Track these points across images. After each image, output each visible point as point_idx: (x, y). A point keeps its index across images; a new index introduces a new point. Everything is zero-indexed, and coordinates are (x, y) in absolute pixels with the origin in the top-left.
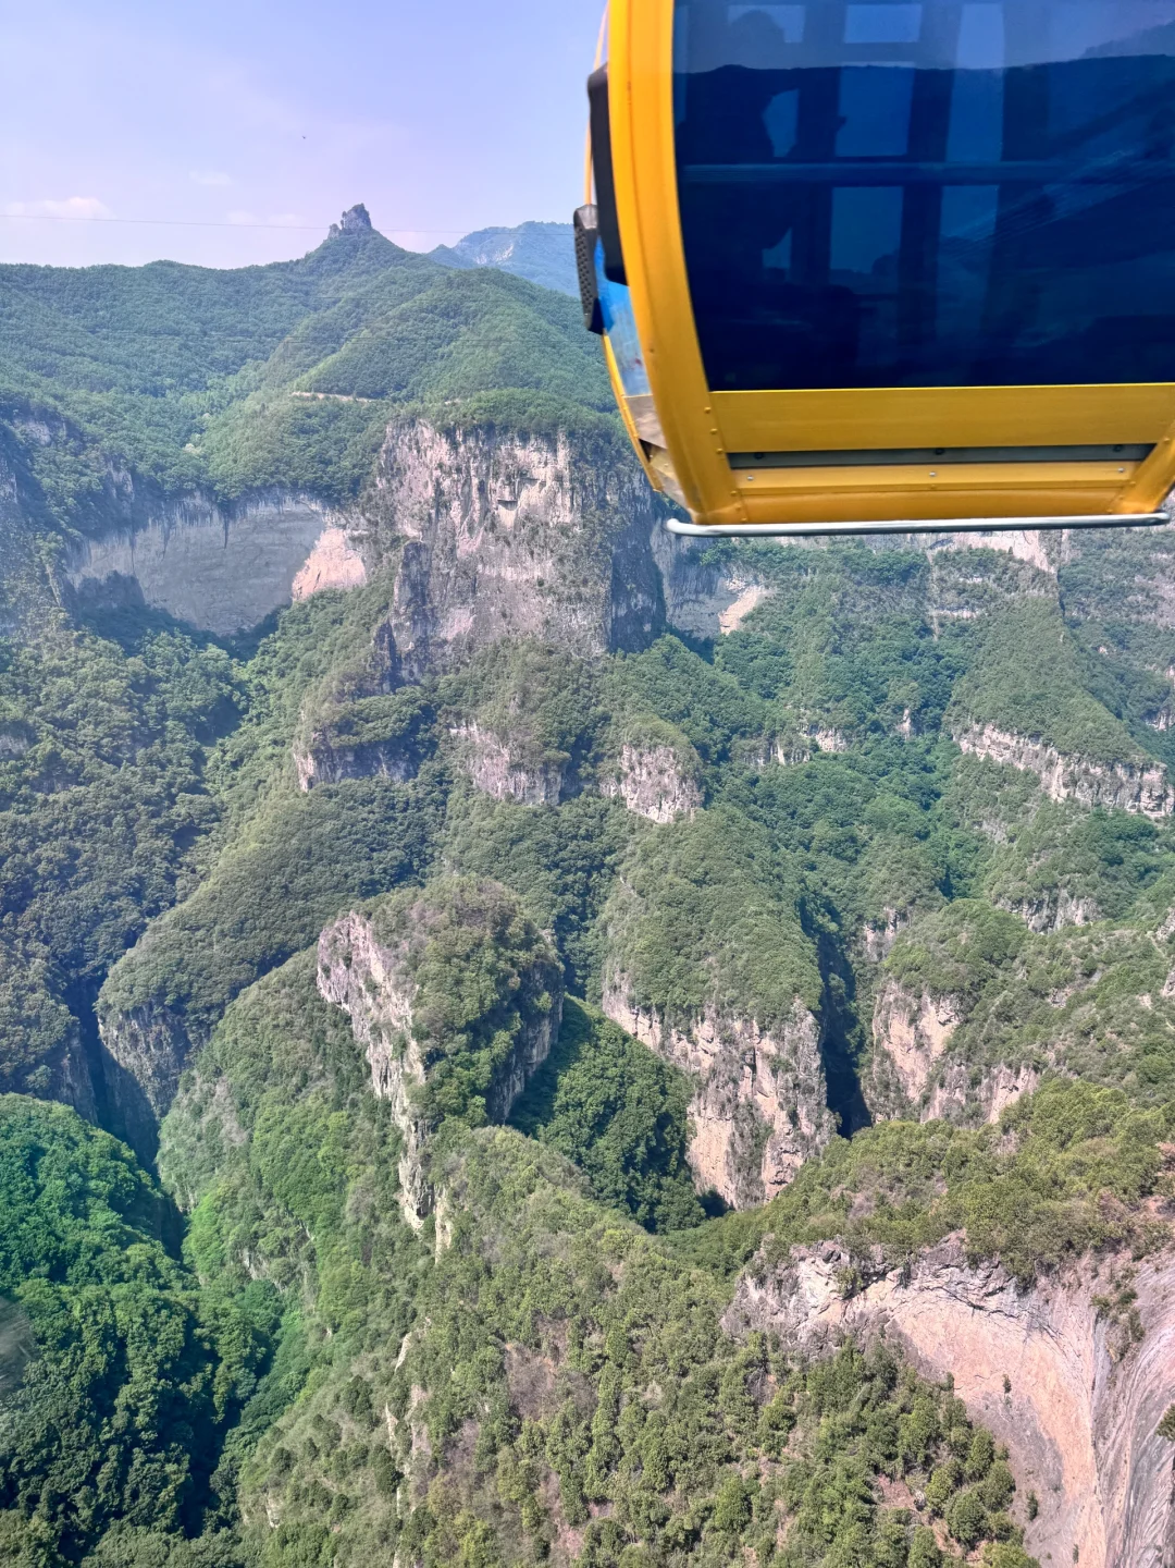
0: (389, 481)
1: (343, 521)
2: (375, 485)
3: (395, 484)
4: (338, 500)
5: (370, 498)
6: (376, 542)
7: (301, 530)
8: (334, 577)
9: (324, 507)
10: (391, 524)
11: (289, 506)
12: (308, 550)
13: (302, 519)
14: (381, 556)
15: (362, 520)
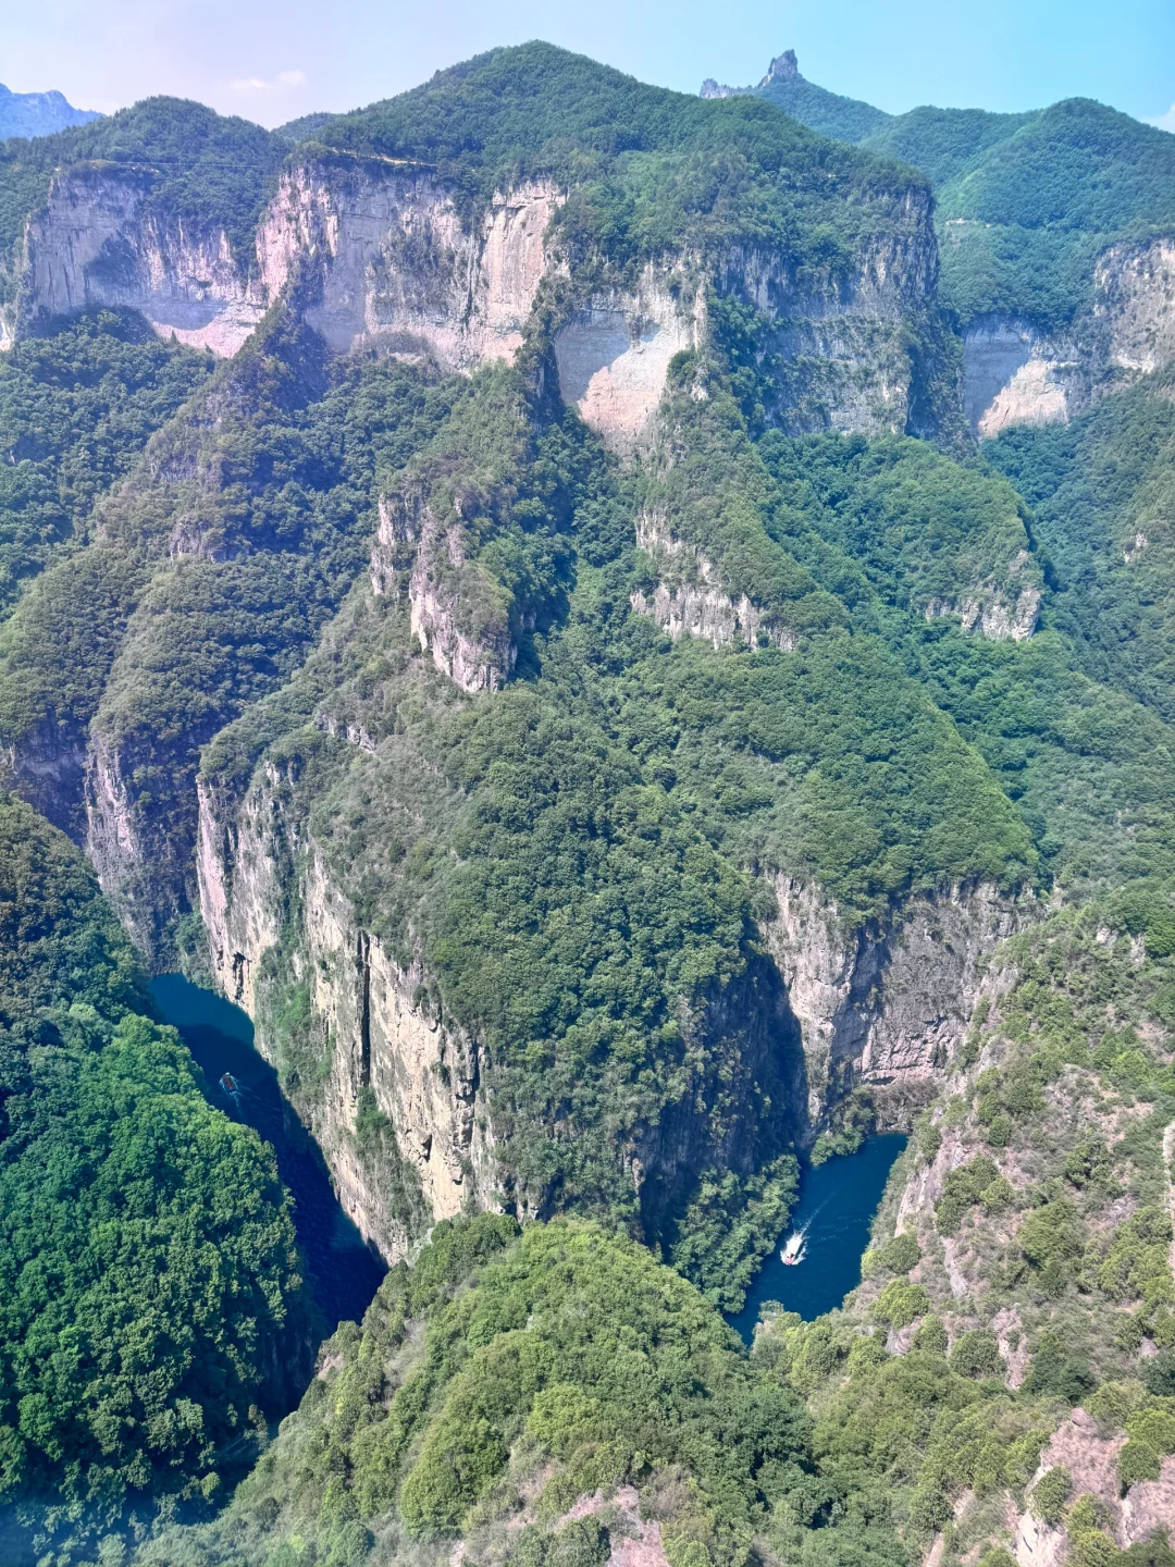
0: (1108, 308)
1: (1051, 352)
2: (1090, 312)
3: (1114, 312)
4: (1050, 330)
5: (1085, 327)
6: (1086, 374)
7: (999, 361)
8: (1023, 413)
9: (1035, 336)
10: (1106, 354)
11: (1002, 336)
12: (1003, 382)
13: (1006, 350)
14: (1090, 388)
15: (1073, 350)
